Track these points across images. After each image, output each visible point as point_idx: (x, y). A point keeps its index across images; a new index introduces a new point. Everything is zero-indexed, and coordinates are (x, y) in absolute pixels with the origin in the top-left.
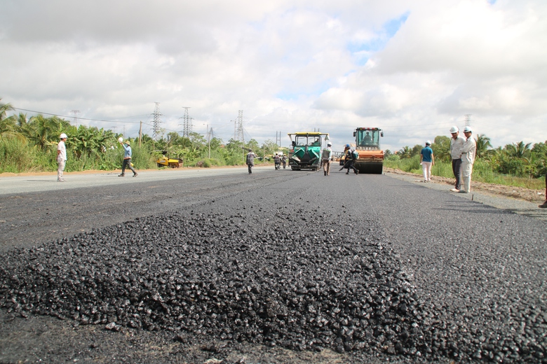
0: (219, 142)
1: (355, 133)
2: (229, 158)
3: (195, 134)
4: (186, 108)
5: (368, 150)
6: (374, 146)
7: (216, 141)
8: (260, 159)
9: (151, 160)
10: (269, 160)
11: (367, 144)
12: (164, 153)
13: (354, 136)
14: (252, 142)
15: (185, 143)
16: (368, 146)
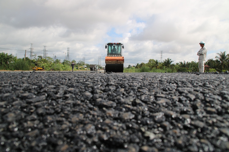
0: (59, 61)
1: (106, 46)
2: (64, 68)
3: (49, 57)
4: (45, 46)
5: (115, 57)
6: (118, 54)
7: (58, 61)
8: (77, 68)
9: (30, 68)
10: (81, 69)
11: (114, 53)
12: (36, 65)
13: (106, 48)
14: (74, 61)
15: (45, 61)
16: (115, 54)
